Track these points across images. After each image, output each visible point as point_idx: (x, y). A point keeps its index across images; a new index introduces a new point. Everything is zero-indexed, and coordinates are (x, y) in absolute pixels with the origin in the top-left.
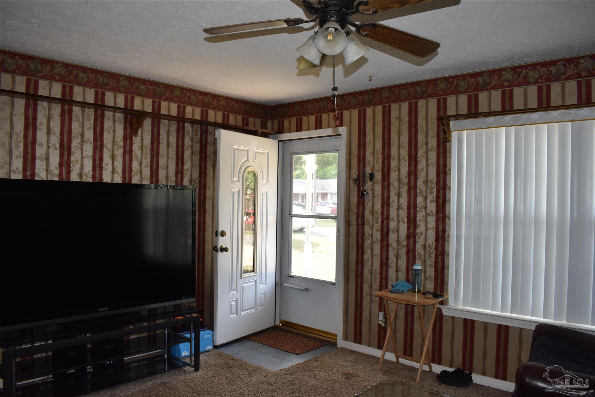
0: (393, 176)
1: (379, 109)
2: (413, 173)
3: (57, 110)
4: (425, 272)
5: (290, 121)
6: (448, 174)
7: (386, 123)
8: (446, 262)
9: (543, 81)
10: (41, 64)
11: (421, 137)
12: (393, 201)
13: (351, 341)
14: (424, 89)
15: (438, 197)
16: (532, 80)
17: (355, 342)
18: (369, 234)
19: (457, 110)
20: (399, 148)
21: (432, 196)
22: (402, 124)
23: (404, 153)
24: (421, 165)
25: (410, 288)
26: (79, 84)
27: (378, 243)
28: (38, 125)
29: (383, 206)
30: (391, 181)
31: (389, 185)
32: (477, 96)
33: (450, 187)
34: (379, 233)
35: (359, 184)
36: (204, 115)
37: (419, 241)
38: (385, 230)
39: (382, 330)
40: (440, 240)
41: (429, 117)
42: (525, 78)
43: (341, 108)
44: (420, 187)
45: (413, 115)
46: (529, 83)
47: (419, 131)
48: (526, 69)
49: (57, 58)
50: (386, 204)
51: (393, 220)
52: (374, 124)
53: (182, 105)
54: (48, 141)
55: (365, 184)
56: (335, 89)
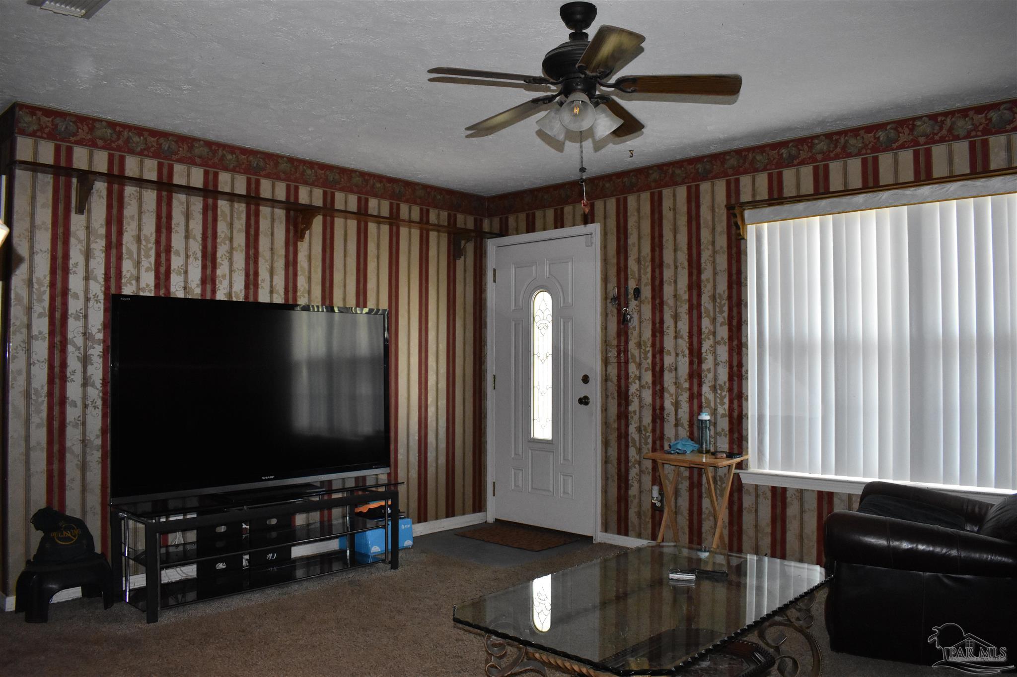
0: (668, 290)
1: (646, 196)
2: (695, 286)
3: (197, 204)
4: (715, 424)
5: (517, 217)
6: (743, 284)
7: (656, 216)
8: (744, 409)
9: (869, 151)
10: (176, 142)
11: (705, 235)
12: (668, 327)
13: (613, 533)
14: (708, 167)
15: (730, 317)
16: (853, 150)
17: (619, 533)
18: (636, 375)
19: (754, 195)
20: (675, 250)
21: (723, 317)
22: (678, 216)
23: (683, 257)
24: (706, 275)
25: (696, 449)
26: (226, 169)
27: (649, 388)
28: (173, 226)
29: (654, 335)
30: (665, 298)
31: (662, 303)
32: (780, 175)
33: (747, 303)
34: (650, 373)
35: (619, 304)
36: (395, 210)
37: (706, 381)
38: (658, 369)
39: (657, 512)
40: (735, 378)
41: (716, 206)
42: (844, 148)
43: (592, 197)
44: (706, 305)
45: (693, 204)
46: (850, 155)
47: (702, 225)
48: (845, 136)
49: (197, 134)
50: (658, 330)
51: (669, 353)
52: (639, 218)
53: (363, 196)
54: (187, 249)
55: (628, 303)
56: (583, 170)
